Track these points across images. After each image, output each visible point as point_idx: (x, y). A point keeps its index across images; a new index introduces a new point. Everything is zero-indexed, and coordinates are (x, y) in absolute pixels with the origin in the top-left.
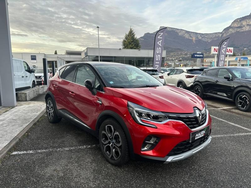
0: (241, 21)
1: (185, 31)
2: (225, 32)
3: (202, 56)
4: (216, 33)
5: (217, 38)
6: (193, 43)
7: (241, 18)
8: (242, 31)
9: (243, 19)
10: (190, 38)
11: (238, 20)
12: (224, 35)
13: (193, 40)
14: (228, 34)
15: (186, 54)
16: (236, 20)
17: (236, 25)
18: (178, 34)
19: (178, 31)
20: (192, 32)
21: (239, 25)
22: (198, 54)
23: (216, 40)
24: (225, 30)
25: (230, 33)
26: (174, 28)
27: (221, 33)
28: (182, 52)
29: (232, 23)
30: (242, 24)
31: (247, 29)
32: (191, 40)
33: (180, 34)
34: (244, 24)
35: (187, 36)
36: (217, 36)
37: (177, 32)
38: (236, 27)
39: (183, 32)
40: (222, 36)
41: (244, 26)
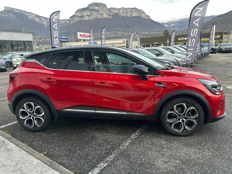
0: (82, 11)
1: (35, 15)
2: (71, 20)
3: (66, 40)
4: (64, 20)
5: (66, 25)
6: (45, 28)
7: (81, 9)
8: (84, 20)
9: (83, 10)
10: (41, 22)
11: (80, 11)
12: (71, 22)
13: (44, 24)
14: (74, 22)
15: (40, 39)
16: (78, 10)
17: (78, 14)
18: (28, 17)
19: (28, 14)
20: (42, 17)
21: (81, 15)
22: (63, 39)
23: (65, 26)
24: (71, 17)
25: (75, 21)
26: (22, 11)
27: (68, 20)
28: (36, 36)
29: (76, 12)
30: (83, 14)
31: (87, 19)
32: (42, 24)
33: (30, 17)
34: (84, 14)
35: (37, 20)
36: (65, 22)
37: (26, 15)
38: (79, 16)
39: (33, 16)
40: (70, 22)
41: (85, 16)
